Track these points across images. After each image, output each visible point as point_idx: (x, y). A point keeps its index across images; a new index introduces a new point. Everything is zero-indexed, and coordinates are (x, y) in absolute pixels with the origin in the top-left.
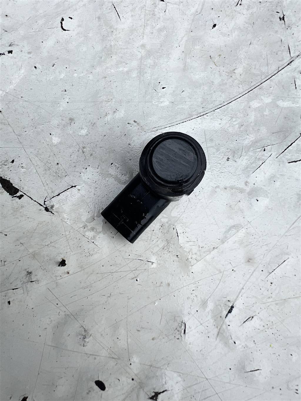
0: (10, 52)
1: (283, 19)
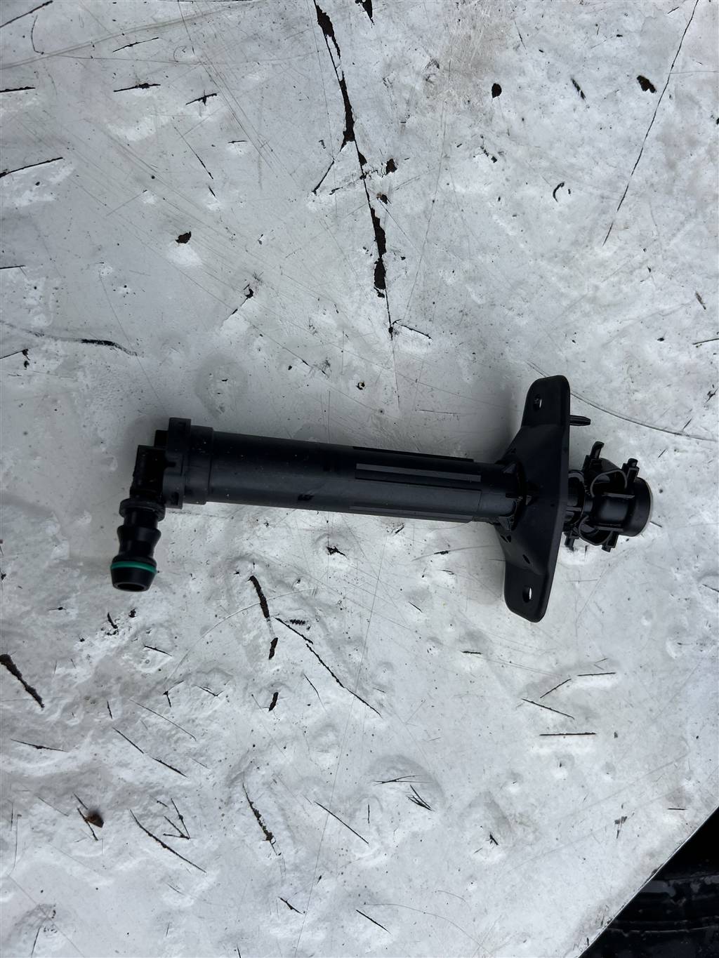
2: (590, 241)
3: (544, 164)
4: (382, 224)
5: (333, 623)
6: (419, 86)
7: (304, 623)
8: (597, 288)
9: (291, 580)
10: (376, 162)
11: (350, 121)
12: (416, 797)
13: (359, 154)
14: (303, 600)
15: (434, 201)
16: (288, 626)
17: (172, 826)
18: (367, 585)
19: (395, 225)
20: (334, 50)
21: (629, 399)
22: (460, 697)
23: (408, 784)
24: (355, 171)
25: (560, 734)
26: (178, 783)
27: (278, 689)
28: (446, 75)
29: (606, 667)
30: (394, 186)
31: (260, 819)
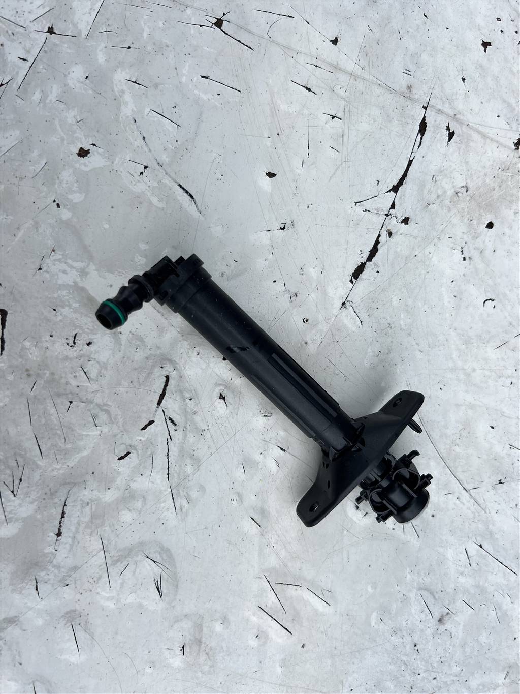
0: (464, 259)
1: (500, 483)
2: (488, 342)
3: (490, 282)
4: (379, 246)
5: (191, 438)
6: (450, 192)
7: (175, 425)
8: (474, 370)
9: (188, 395)
10: (399, 212)
11: (401, 182)
12: (159, 583)
13: (394, 202)
14: (185, 412)
15: (416, 256)
16: (166, 420)
17: (12, 481)
18: (226, 432)
19: (386, 251)
20: (418, 143)
21: (451, 447)
22: (230, 543)
23: (161, 571)
24: (385, 209)
25: (271, 616)
26: (36, 459)
27: (132, 451)
28: (468, 198)
29: (327, 597)
30: (401, 232)
31: (63, 519)
